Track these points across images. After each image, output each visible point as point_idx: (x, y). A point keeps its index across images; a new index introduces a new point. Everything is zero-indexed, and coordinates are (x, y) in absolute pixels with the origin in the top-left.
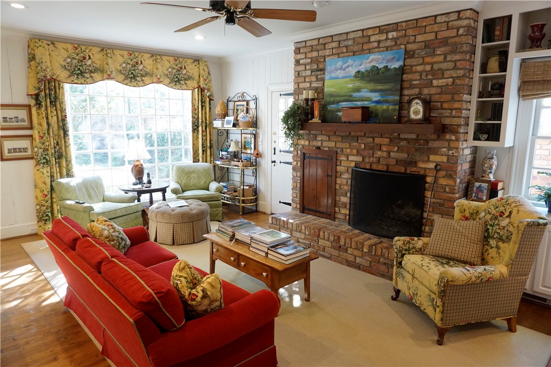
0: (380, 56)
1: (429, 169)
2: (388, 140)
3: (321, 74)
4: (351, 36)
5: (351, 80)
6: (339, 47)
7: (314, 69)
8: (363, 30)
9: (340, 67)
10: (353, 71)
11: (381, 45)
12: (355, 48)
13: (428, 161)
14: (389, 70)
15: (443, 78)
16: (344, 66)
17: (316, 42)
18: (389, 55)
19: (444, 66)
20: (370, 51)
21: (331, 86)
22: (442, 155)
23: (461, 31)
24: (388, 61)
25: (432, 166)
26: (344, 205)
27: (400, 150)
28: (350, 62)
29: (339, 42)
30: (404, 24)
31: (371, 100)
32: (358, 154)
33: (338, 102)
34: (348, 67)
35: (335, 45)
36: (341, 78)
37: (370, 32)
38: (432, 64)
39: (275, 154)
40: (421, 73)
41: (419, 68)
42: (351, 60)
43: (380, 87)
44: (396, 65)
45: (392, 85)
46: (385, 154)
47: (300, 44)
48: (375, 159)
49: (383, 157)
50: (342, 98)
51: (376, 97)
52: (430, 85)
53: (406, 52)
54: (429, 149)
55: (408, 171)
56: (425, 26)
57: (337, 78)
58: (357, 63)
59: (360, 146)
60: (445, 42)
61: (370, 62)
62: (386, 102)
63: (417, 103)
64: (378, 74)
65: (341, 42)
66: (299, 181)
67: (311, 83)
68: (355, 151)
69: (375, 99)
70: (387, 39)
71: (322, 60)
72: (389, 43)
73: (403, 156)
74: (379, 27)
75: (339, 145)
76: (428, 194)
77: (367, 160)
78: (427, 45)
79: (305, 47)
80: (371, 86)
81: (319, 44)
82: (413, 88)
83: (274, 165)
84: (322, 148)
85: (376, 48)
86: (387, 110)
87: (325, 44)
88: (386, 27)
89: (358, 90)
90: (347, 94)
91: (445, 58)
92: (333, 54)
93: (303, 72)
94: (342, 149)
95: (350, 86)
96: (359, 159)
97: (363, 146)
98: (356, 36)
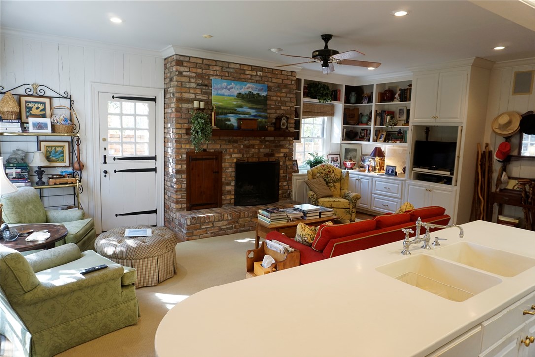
0: (254, 86)
1: (281, 157)
2: (258, 141)
3: (205, 89)
4: (232, 66)
5: (235, 99)
6: (222, 71)
7: (199, 83)
8: (240, 64)
9: (225, 87)
10: (236, 92)
11: (253, 78)
12: (235, 76)
13: (280, 152)
14: (260, 96)
15: (286, 106)
16: (228, 87)
17: (201, 61)
18: (259, 86)
19: (286, 99)
20: (246, 80)
21: (218, 101)
22: (287, 148)
23: (293, 82)
24: (259, 90)
25: (282, 155)
26: (229, 192)
27: (266, 147)
28: (233, 85)
29: (222, 67)
30: (266, 69)
31: (250, 115)
32: (239, 152)
33: (226, 114)
34: (232, 88)
35: (218, 68)
36: (226, 96)
37: (246, 68)
38: (281, 97)
39: (105, 162)
40: (276, 101)
41: (275, 98)
42: (234, 83)
43: (255, 106)
44: (264, 94)
45: (263, 106)
46: (257, 151)
47: (183, 57)
48: (250, 155)
49: (255, 153)
50: (229, 111)
51: (253, 113)
52: (280, 109)
53: (268, 87)
54: (280, 145)
55: (271, 160)
56: (277, 74)
57: (223, 95)
58: (238, 86)
59: (240, 147)
60: (286, 86)
61: (247, 88)
62: (260, 116)
63: (284, 119)
64: (254, 97)
65: (224, 68)
66: (185, 183)
67: (196, 94)
68: (236, 150)
69: (253, 114)
70: (256, 75)
71: (207, 78)
72: (258, 78)
73: (268, 151)
74: (251, 66)
75: (224, 147)
76: (281, 172)
77: (245, 156)
78: (279, 86)
79: (188, 62)
80: (250, 105)
81: (203, 64)
82: (271, 109)
83: (106, 176)
84: (208, 150)
85: (249, 79)
86: (261, 122)
87: (209, 65)
88: (256, 67)
89: (241, 107)
90: (232, 109)
91: (286, 95)
92: (216, 75)
93: (187, 83)
94: (226, 150)
95: (235, 103)
96: (239, 156)
97: (242, 147)
98: (235, 67)
